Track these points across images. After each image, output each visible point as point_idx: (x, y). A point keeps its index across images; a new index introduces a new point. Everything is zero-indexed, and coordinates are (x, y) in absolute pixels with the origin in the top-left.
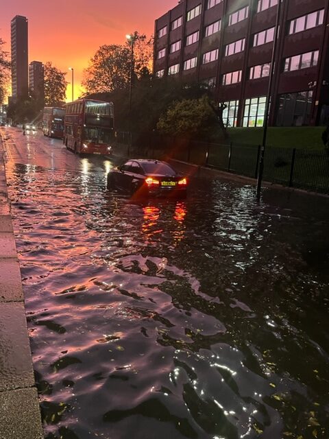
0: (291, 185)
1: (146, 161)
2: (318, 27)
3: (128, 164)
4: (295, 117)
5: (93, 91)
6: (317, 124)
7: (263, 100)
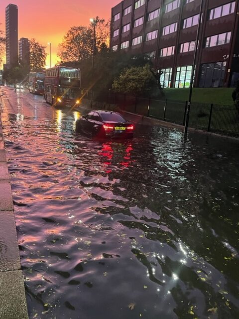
0: (209, 130)
1: (104, 112)
2: (230, 15)
3: (91, 114)
4: (213, 81)
5: (66, 61)
6: (229, 86)
7: (190, 68)
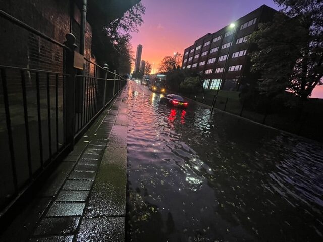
0: (224, 110)
1: (174, 95)
2: (243, 56)
3: (168, 95)
4: (230, 88)
6: (238, 91)
7: (219, 80)
